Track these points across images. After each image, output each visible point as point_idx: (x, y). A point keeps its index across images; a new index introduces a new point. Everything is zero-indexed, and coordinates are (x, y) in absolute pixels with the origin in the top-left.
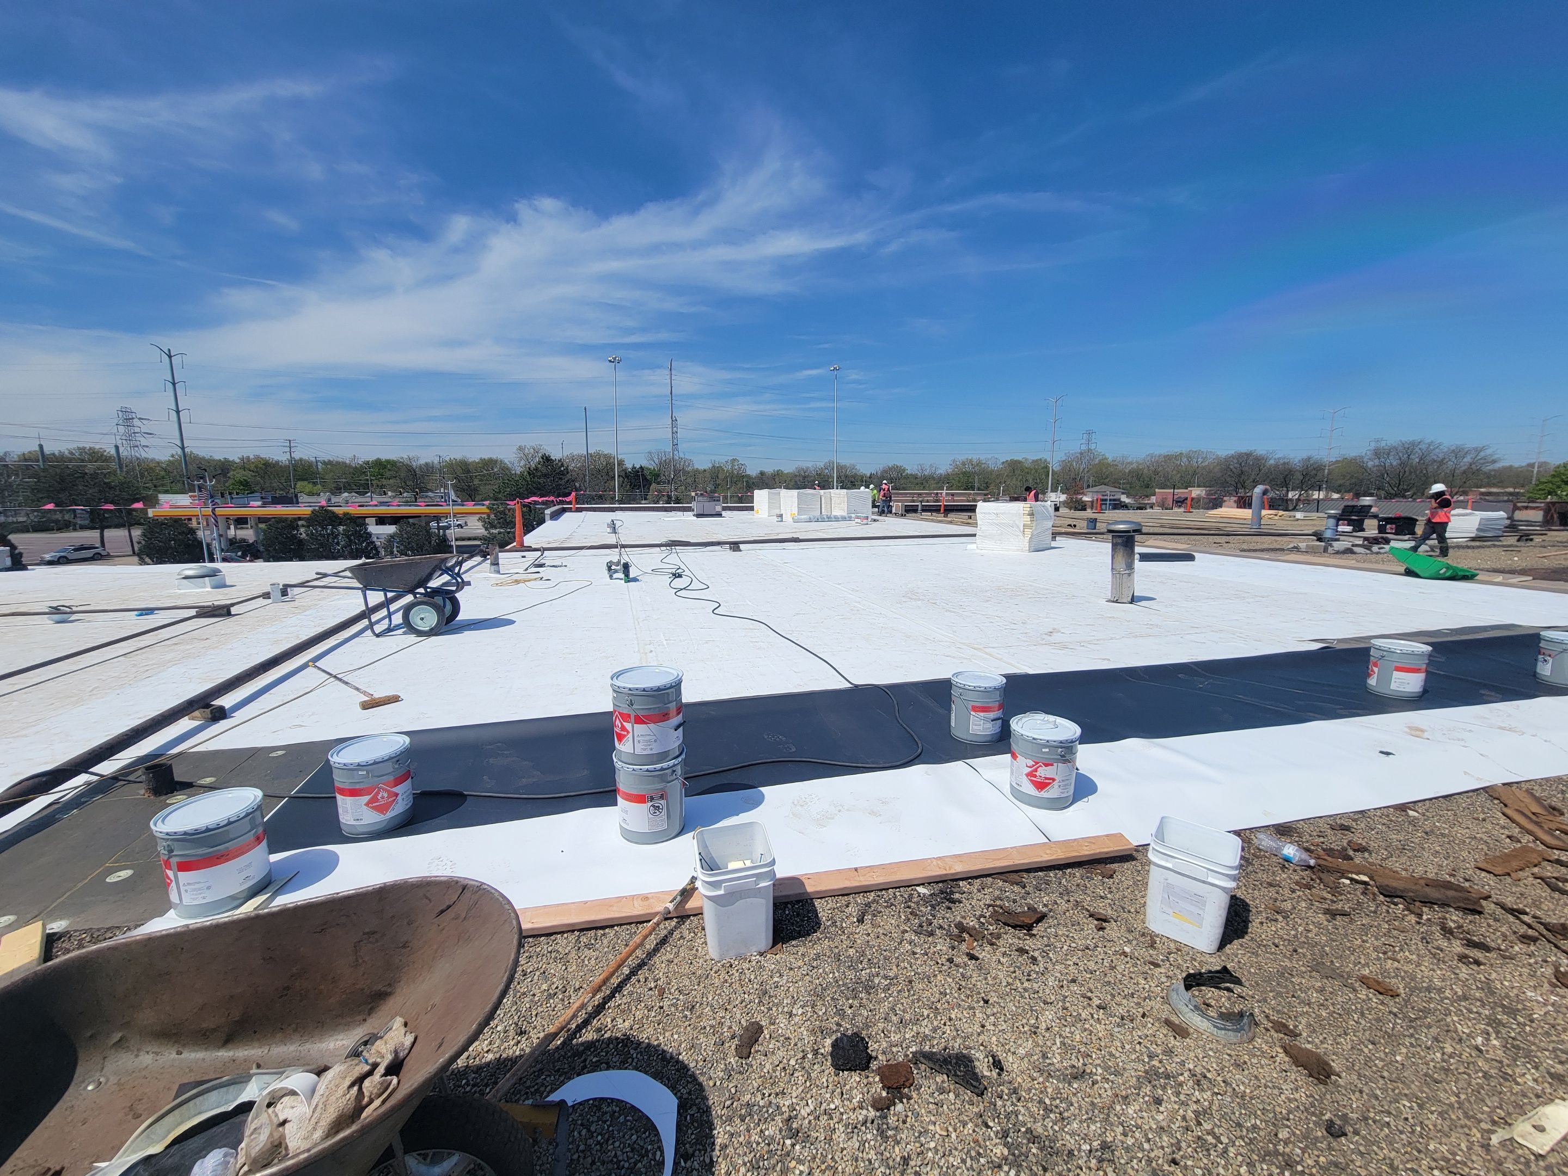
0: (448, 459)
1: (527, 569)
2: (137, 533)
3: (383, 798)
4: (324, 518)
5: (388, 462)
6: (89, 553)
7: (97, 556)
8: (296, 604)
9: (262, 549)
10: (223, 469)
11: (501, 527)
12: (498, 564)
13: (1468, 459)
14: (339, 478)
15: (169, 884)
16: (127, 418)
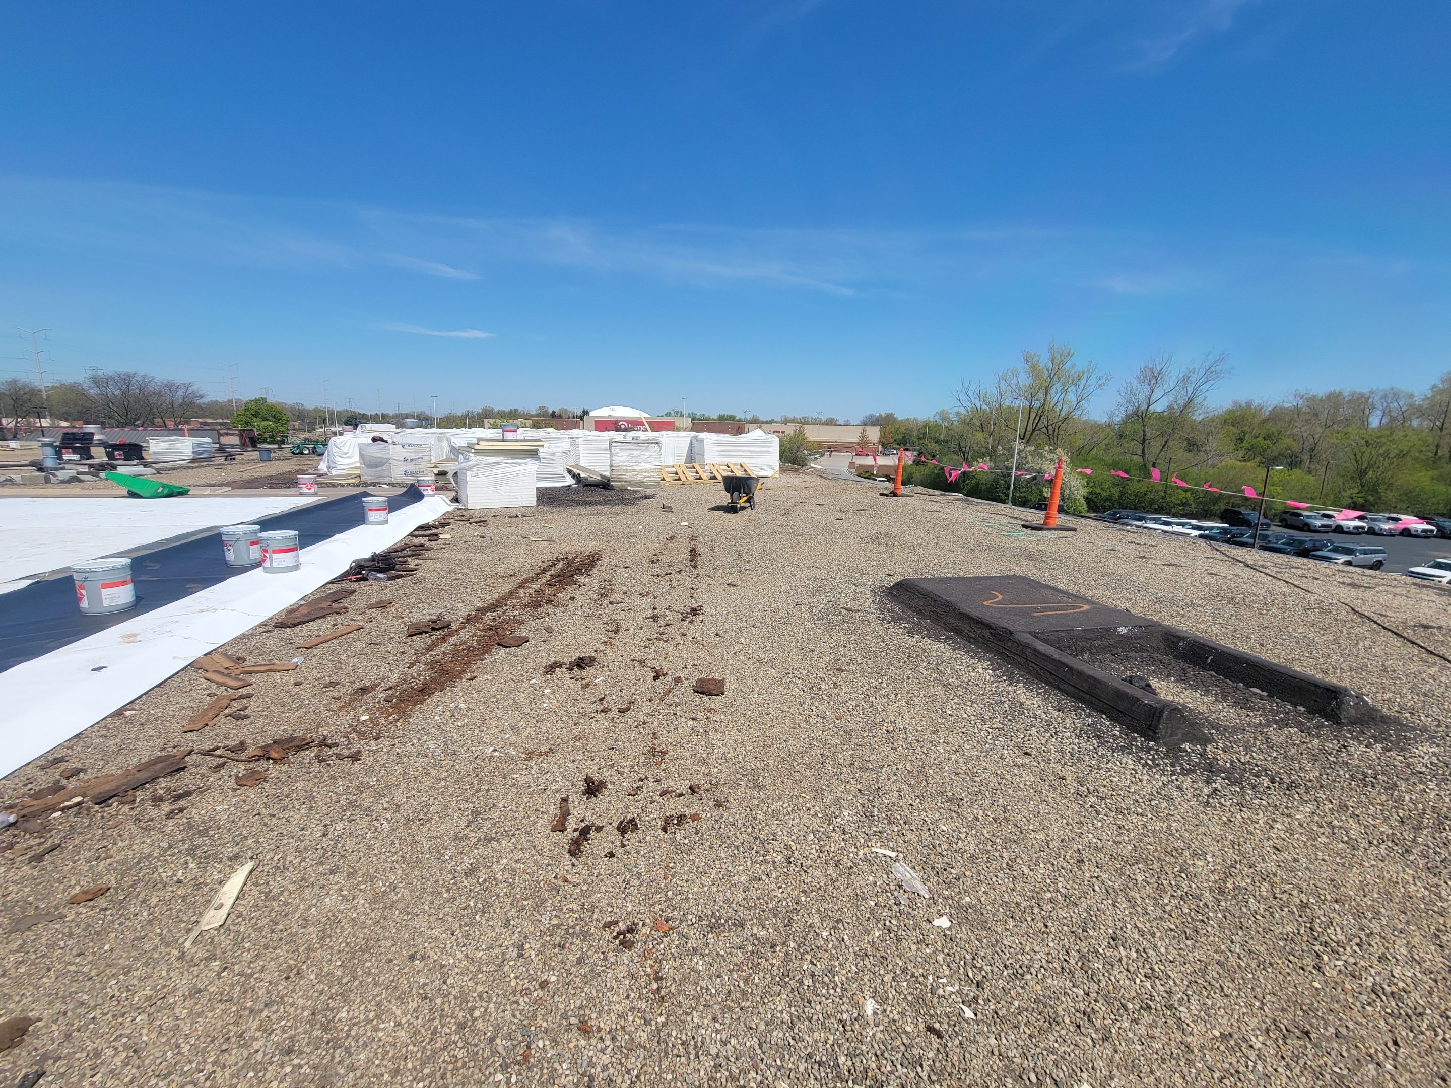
13: (180, 393)
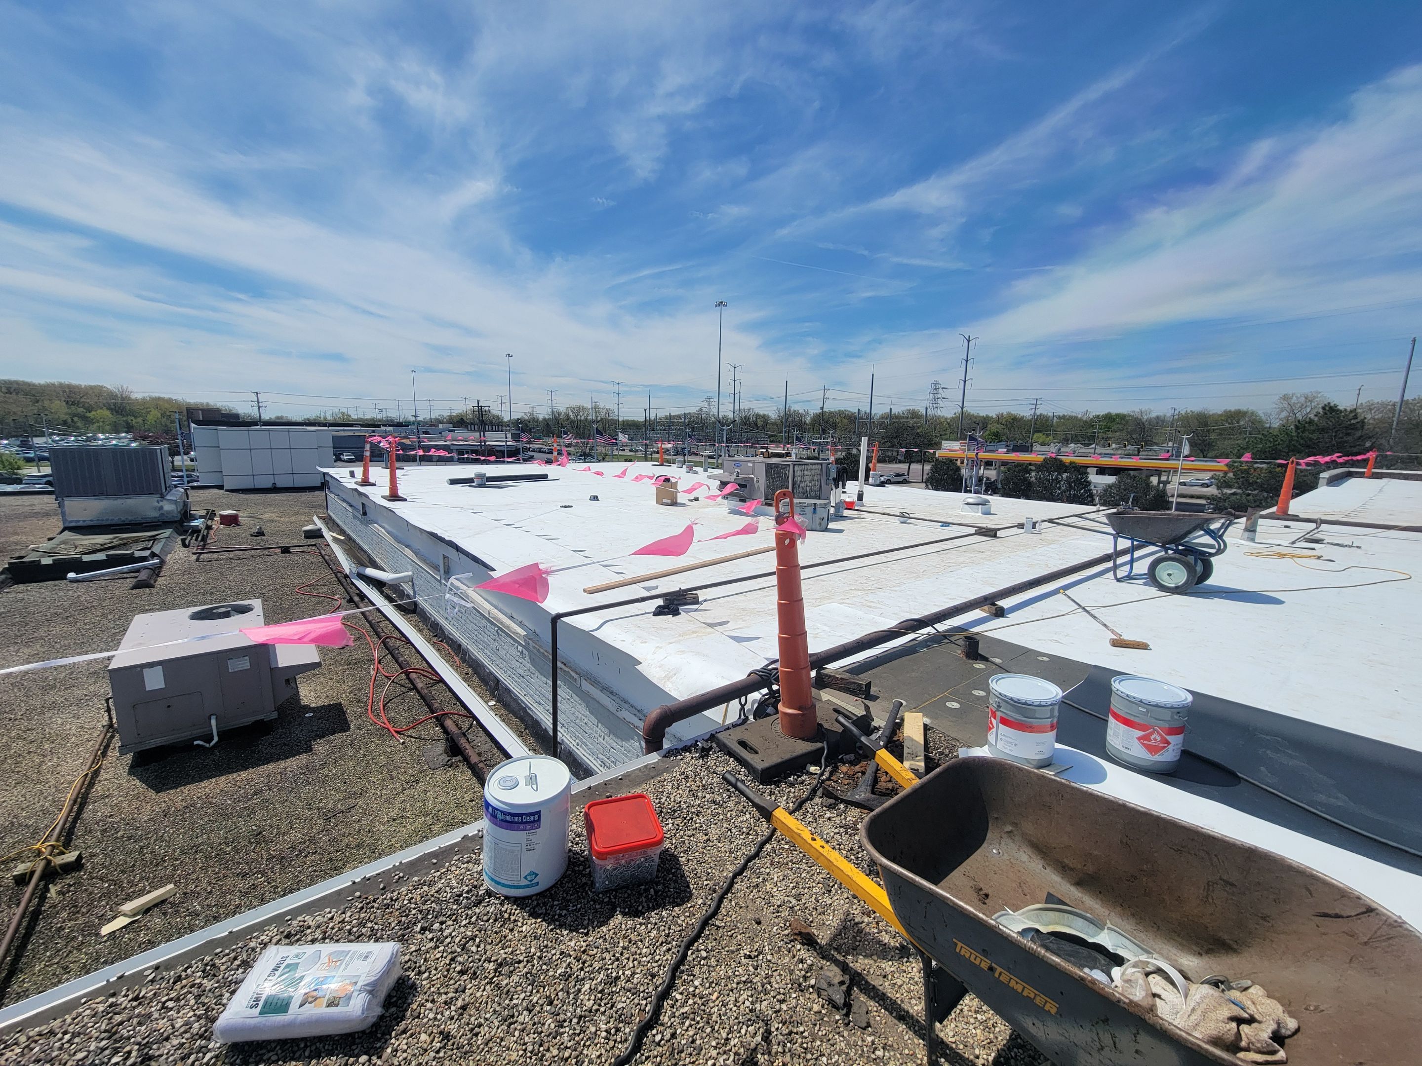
0: (1183, 412)
1: (1293, 543)
2: (928, 467)
3: (1155, 739)
4: (1055, 465)
5: (1118, 415)
6: (900, 479)
7: (902, 480)
8: (1042, 537)
9: (1000, 486)
10: (983, 423)
11: (1239, 488)
12: (1254, 531)
14: (1069, 430)
15: (990, 729)
16: (936, 387)
